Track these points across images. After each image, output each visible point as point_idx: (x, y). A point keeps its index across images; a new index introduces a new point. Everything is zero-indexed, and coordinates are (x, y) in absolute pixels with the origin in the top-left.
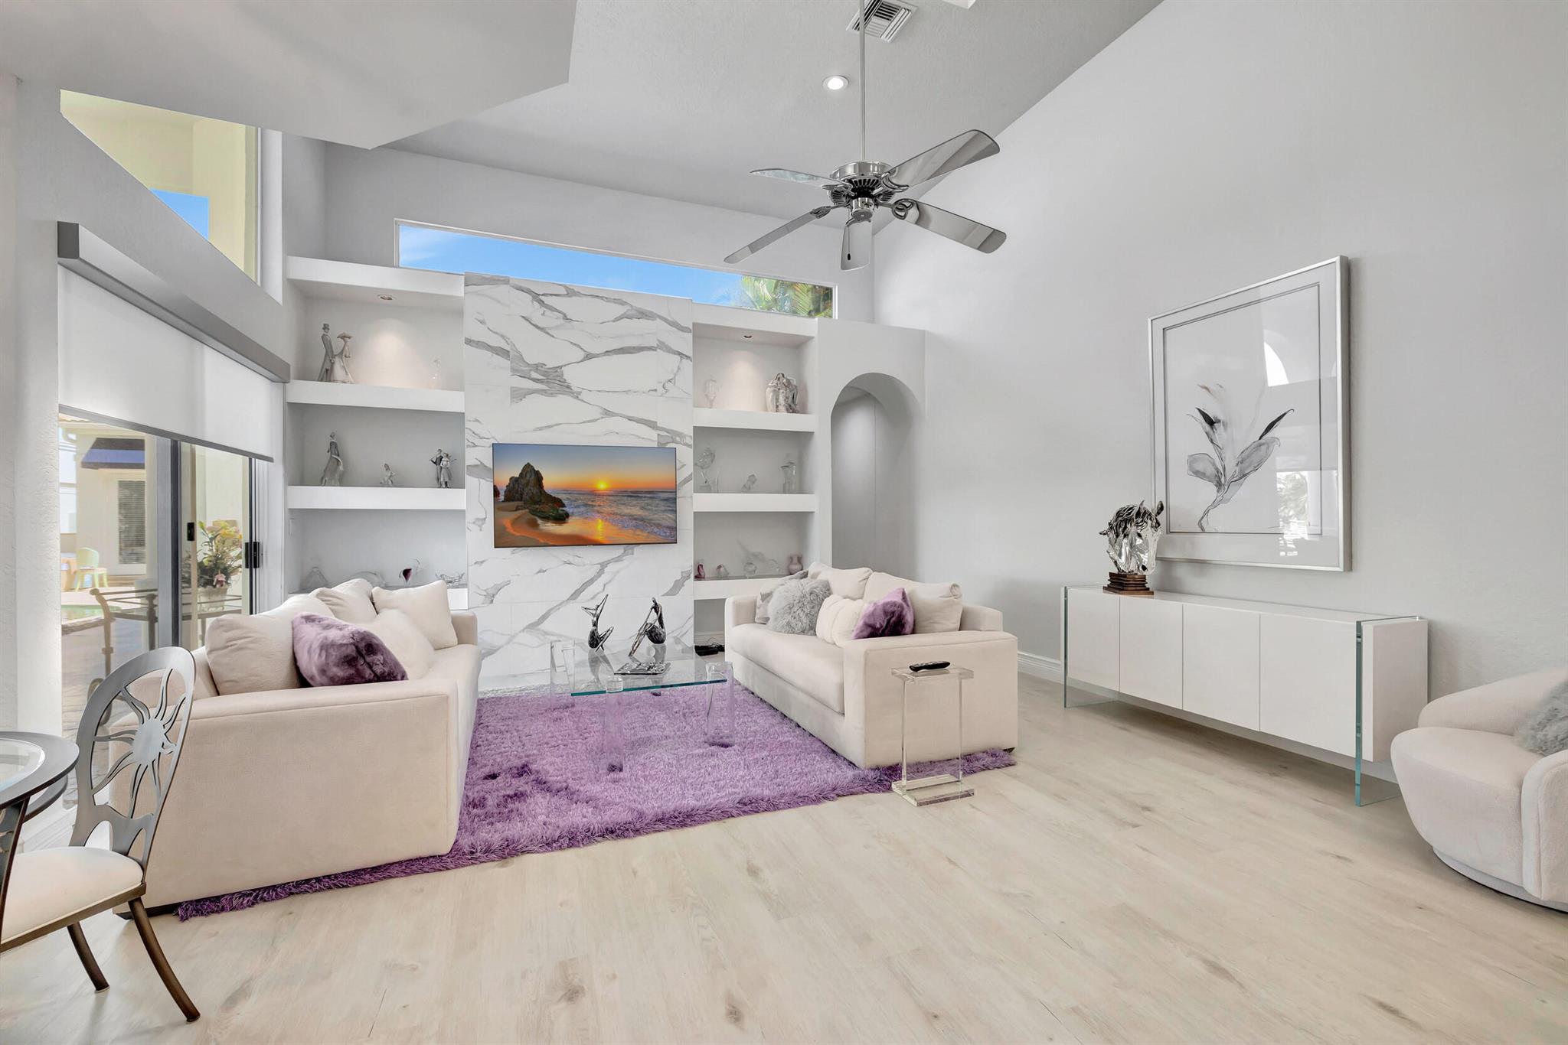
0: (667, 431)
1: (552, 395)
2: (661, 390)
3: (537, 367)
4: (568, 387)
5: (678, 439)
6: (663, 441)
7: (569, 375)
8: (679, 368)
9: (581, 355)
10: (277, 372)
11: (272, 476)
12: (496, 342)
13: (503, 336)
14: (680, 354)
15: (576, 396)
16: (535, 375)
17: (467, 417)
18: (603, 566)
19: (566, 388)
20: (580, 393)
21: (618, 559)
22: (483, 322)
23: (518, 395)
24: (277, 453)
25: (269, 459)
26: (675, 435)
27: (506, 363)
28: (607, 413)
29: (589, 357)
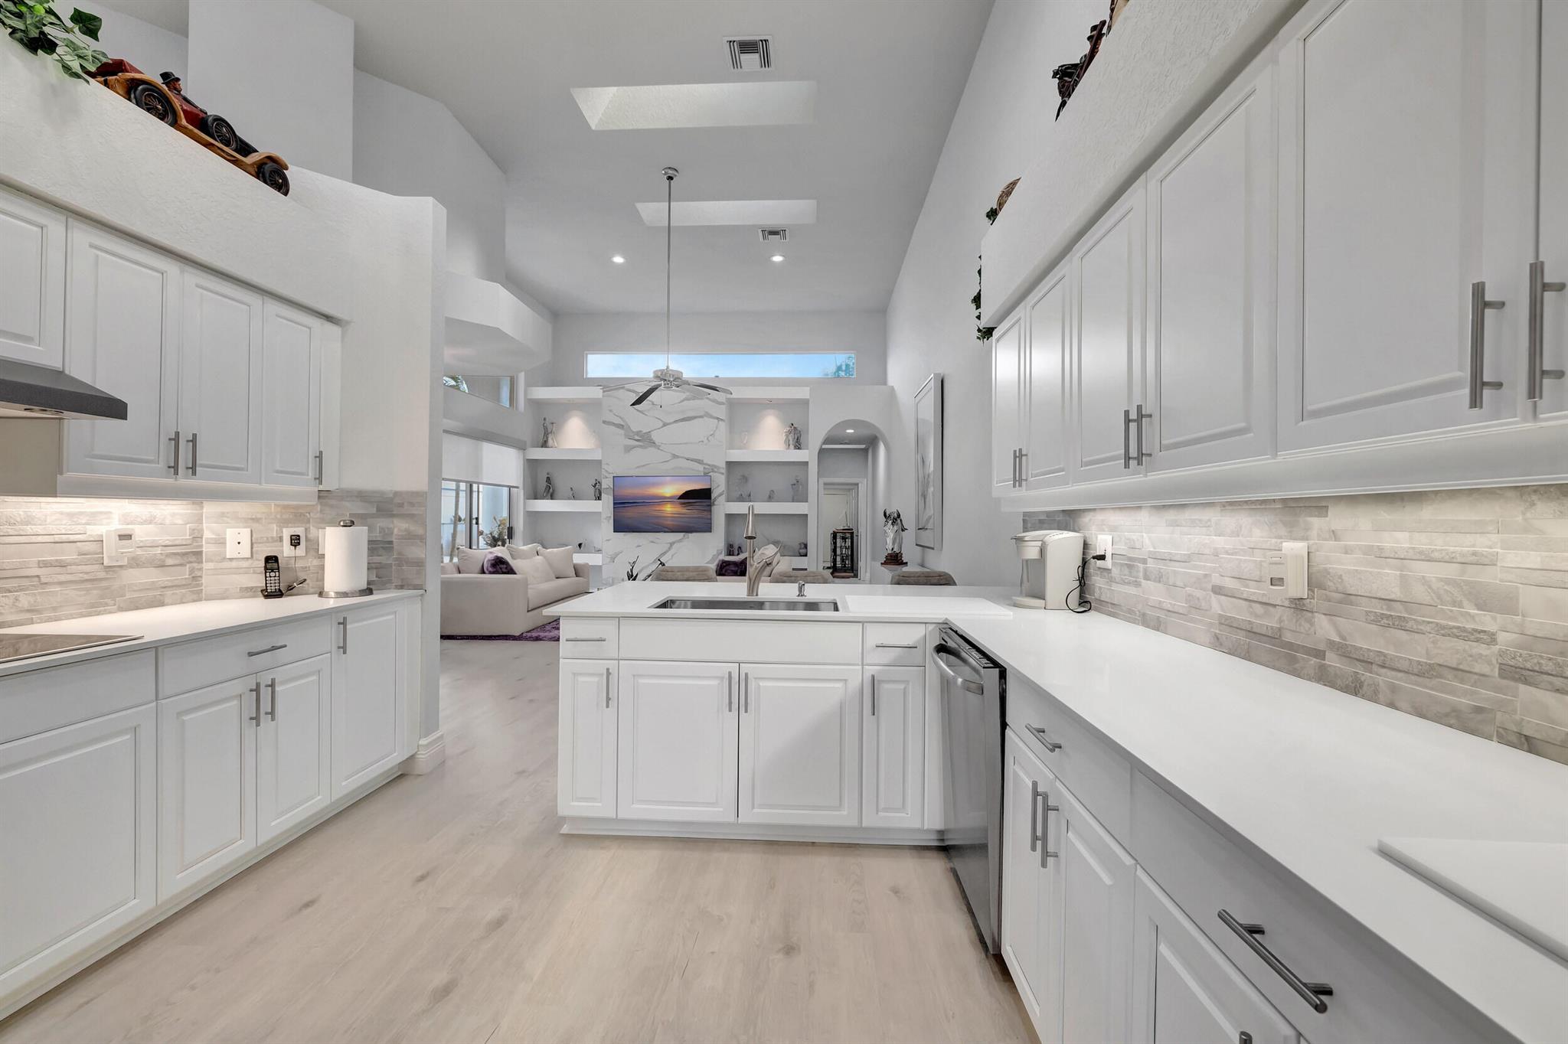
0: (709, 465)
1: (646, 448)
2: (706, 441)
3: (638, 433)
4: (654, 443)
5: (716, 470)
6: (706, 471)
7: (655, 436)
8: (717, 428)
9: (661, 424)
10: (521, 446)
11: (519, 494)
12: (618, 421)
13: (620, 417)
14: (718, 418)
15: (658, 448)
16: (637, 438)
17: (603, 462)
18: (672, 544)
19: (653, 443)
20: (660, 446)
21: (680, 541)
22: (611, 411)
23: (628, 449)
24: (521, 486)
25: (517, 487)
26: (714, 468)
27: (622, 432)
28: (675, 456)
29: (665, 425)
